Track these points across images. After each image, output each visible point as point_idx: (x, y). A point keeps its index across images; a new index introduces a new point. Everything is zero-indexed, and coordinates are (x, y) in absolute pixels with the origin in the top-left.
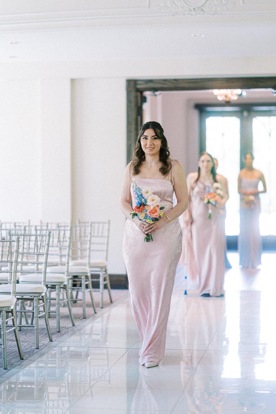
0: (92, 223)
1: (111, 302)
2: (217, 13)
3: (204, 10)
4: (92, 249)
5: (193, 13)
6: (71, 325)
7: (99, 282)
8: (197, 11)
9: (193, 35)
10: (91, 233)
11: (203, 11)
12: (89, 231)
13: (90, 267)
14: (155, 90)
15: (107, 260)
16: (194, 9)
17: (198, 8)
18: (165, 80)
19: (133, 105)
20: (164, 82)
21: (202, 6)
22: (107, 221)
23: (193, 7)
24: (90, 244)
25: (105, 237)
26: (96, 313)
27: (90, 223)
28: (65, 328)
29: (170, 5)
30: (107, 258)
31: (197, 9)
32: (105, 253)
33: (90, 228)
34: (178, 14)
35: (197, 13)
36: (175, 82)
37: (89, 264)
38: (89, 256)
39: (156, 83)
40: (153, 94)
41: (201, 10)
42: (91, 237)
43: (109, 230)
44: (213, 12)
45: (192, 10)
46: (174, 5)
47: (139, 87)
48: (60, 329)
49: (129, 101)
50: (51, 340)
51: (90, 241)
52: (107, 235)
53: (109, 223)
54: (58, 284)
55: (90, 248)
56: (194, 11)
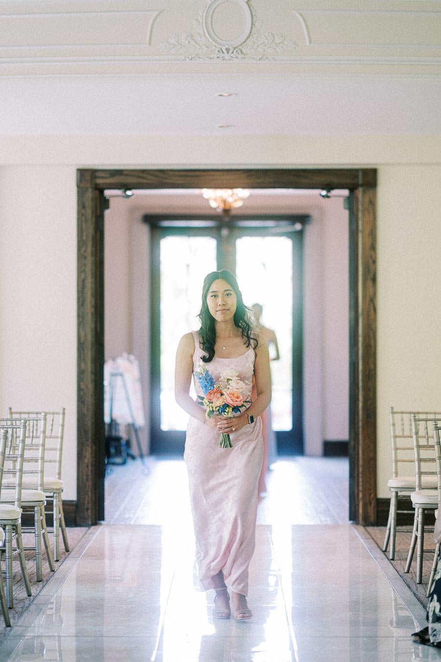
0: (46, 414)
1: (67, 550)
2: (267, 58)
3: (244, 51)
4: (46, 458)
5: (227, 56)
6: (26, 595)
7: (53, 514)
8: (233, 53)
9: (217, 94)
10: (44, 432)
11: (242, 53)
12: (42, 429)
13: (45, 490)
14: (127, 187)
15: (60, 478)
16: (228, 50)
17: (235, 48)
18: (143, 171)
19: (89, 212)
20: (140, 174)
21: (241, 45)
22: (61, 411)
23: (227, 46)
24: (44, 450)
25: (57, 437)
26: (52, 571)
27: (43, 414)
28: (17, 600)
29: (187, 42)
30: (59, 474)
31: (232, 49)
32: (57, 465)
33: (42, 422)
34: (199, 58)
35: (233, 56)
36: (160, 174)
37: (42, 485)
38: (42, 472)
39: (127, 175)
40: (124, 194)
41: (239, 51)
42: (45, 437)
43: (63, 426)
44: (260, 57)
45: (225, 51)
46: (193, 42)
47: (99, 181)
48: (12, 603)
49: (81, 205)
50: (8, 625)
51: (43, 445)
52: (60, 435)
53: (64, 414)
54: (10, 522)
55: (42, 458)
56: (228, 53)
